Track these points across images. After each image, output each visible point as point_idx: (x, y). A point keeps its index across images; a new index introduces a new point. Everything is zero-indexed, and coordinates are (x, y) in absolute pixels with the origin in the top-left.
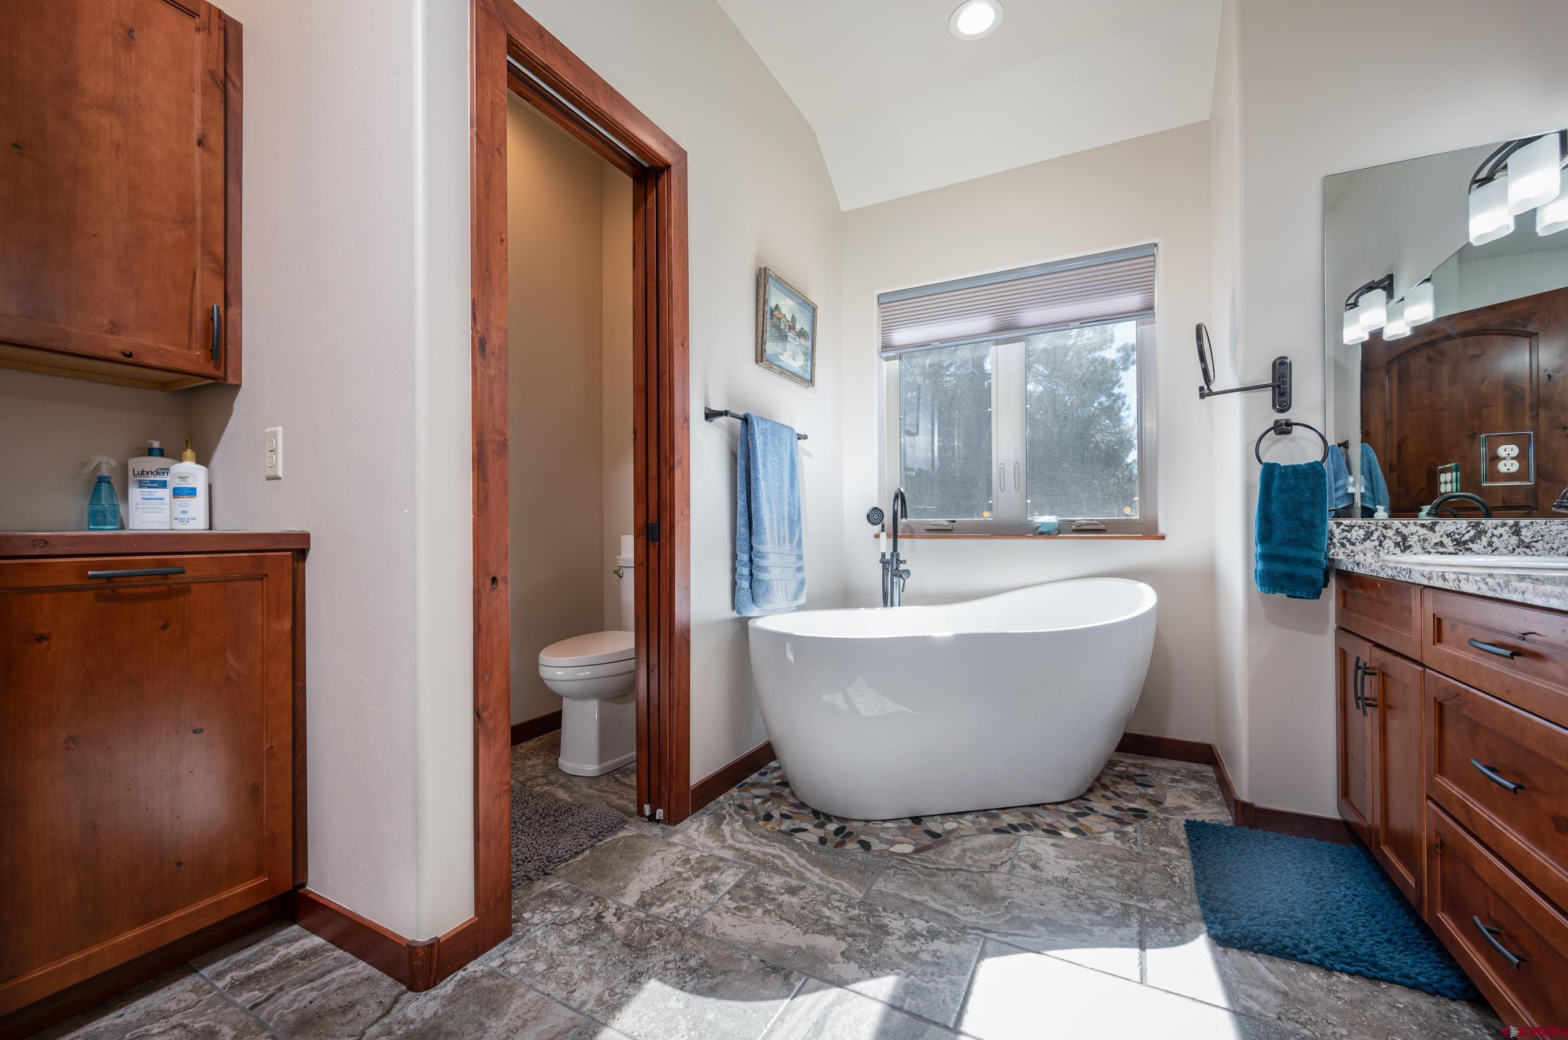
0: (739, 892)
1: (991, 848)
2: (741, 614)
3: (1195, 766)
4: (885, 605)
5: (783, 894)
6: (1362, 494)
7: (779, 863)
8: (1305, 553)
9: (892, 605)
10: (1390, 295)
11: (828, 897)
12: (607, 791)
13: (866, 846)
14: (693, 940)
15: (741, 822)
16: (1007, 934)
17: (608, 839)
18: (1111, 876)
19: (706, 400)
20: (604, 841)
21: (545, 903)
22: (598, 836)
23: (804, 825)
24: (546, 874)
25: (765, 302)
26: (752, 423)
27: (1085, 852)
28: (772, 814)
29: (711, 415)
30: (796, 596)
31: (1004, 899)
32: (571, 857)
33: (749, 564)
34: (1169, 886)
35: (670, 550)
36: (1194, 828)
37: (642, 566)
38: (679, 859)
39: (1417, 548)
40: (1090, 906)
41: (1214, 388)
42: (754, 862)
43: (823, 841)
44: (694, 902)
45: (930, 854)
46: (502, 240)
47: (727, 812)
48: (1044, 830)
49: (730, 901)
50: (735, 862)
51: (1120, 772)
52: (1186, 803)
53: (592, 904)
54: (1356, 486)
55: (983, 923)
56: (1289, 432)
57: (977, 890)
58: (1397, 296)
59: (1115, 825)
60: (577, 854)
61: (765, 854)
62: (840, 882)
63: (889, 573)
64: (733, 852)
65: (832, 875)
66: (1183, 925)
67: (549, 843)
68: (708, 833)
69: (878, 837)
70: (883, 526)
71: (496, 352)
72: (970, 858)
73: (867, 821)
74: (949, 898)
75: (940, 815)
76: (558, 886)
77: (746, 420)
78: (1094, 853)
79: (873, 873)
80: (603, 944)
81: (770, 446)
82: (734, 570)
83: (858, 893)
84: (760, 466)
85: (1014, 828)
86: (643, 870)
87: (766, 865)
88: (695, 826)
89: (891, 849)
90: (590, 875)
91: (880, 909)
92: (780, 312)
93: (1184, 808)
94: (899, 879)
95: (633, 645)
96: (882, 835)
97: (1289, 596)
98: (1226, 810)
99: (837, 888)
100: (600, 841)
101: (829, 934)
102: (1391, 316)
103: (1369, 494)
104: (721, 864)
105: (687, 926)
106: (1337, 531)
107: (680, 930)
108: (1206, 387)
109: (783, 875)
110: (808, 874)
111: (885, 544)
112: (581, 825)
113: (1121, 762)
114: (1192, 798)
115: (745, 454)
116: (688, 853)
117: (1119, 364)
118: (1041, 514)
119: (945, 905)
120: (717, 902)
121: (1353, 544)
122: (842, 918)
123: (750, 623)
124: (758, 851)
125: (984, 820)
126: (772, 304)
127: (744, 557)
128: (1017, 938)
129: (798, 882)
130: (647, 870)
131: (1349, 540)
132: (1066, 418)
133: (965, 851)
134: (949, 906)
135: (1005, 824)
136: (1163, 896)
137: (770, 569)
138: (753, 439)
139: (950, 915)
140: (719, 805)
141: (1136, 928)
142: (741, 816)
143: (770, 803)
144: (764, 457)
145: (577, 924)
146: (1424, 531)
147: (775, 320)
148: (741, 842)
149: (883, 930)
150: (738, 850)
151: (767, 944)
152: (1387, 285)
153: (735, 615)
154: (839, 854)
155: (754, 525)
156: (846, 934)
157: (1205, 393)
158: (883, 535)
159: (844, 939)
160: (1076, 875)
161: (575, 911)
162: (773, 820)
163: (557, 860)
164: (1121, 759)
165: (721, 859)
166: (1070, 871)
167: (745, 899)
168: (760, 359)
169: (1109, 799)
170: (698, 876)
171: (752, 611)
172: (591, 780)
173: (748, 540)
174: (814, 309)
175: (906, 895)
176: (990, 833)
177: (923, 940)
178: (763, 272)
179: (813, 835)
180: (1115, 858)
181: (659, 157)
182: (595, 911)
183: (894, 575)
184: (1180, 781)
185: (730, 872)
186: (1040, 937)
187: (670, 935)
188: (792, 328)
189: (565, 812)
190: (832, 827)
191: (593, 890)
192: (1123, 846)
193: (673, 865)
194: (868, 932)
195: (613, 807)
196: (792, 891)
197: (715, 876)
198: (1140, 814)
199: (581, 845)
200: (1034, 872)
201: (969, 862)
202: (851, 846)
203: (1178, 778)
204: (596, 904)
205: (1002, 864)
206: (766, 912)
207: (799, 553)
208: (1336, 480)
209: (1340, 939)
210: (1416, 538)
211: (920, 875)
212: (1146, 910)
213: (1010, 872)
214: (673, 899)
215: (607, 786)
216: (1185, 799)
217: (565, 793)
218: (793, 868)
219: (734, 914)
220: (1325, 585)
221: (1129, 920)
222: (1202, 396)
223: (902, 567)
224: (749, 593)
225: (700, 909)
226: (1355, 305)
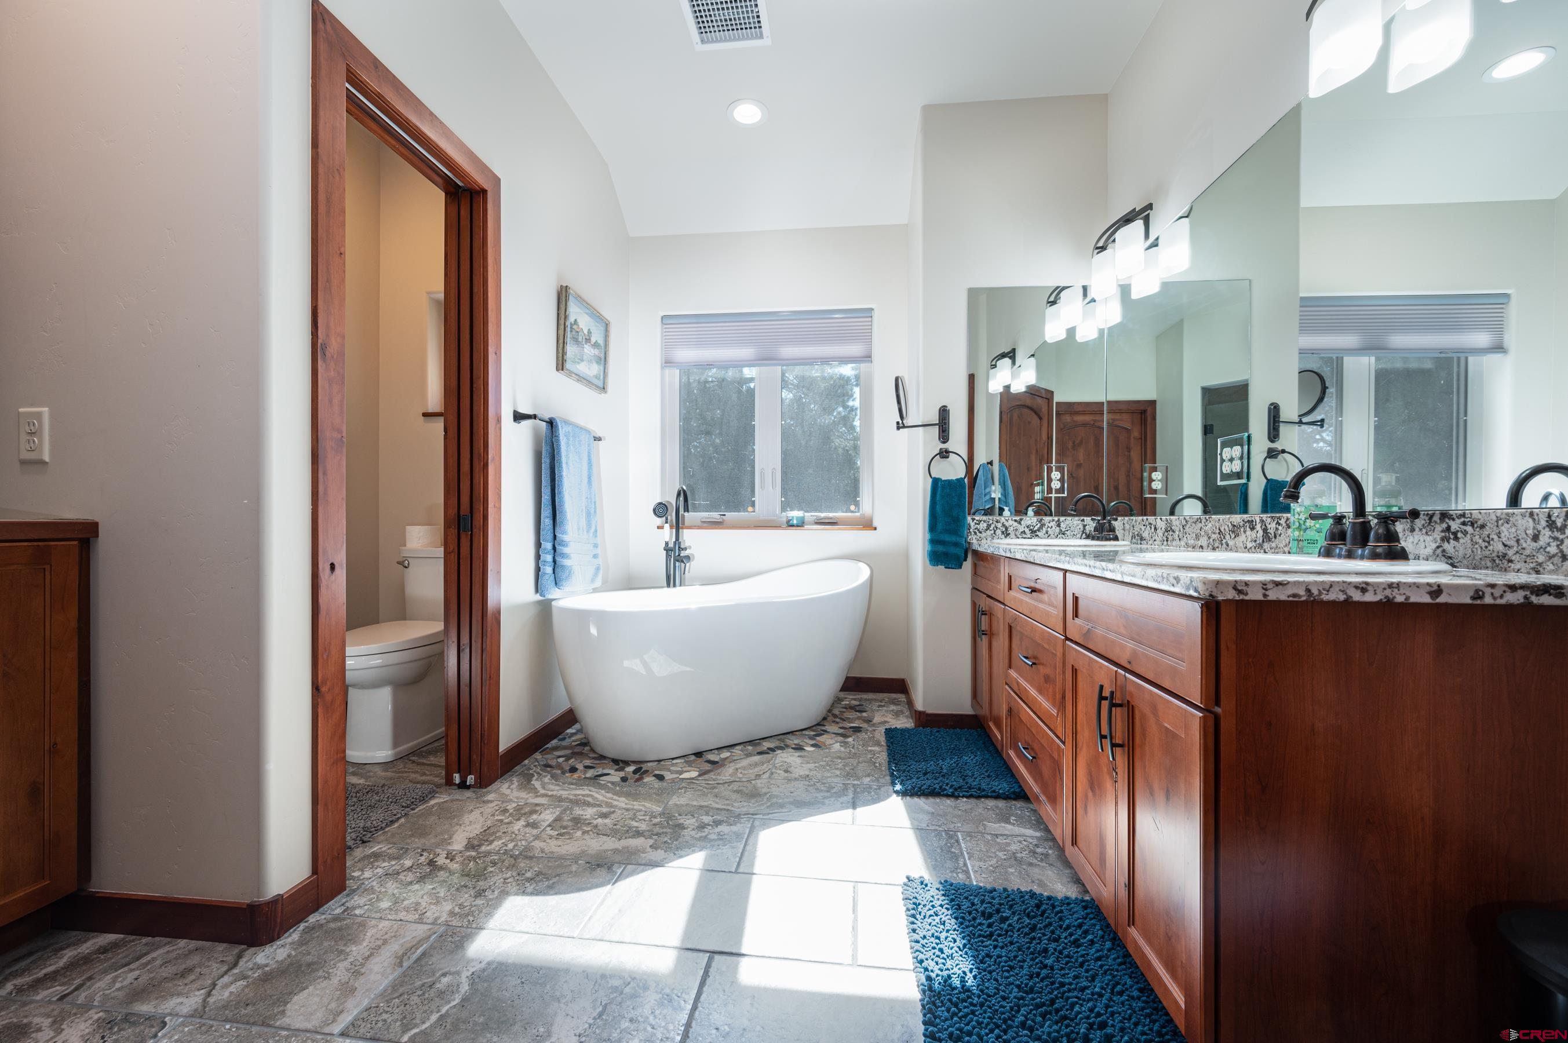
0: (559, 824)
1: (756, 765)
2: (544, 596)
3: (894, 696)
4: (668, 585)
5: (596, 819)
6: (999, 498)
7: (590, 799)
8: (953, 539)
9: (674, 586)
10: (1014, 363)
11: (634, 814)
12: (406, 772)
13: (660, 778)
14: (525, 861)
15: (549, 777)
16: (769, 814)
17: (421, 807)
18: (837, 769)
19: (515, 403)
20: (418, 809)
21: (372, 863)
22: (412, 805)
23: (606, 771)
24: (364, 842)
25: (566, 317)
26: (557, 426)
27: (821, 758)
28: (577, 767)
29: (518, 417)
30: (593, 580)
31: (766, 794)
32: (387, 825)
33: (552, 551)
34: (873, 769)
35: (483, 539)
36: (890, 733)
37: (453, 554)
38: (497, 810)
39: (1012, 535)
40: (823, 788)
41: (907, 422)
42: (567, 802)
43: (624, 779)
44: (519, 837)
45: (712, 775)
46: (341, 254)
47: (535, 771)
48: (792, 748)
49: (552, 831)
50: (550, 805)
51: (845, 704)
52: (886, 719)
53: (421, 855)
54: (996, 493)
55: (752, 811)
56: (948, 457)
57: (747, 792)
58: (1017, 364)
59: (841, 739)
60: (392, 822)
61: (575, 795)
62: (643, 803)
63: (672, 559)
64: (547, 799)
65: (636, 800)
66: (879, 789)
67: (360, 818)
68: (520, 789)
69: (669, 770)
70: (667, 519)
71: (335, 356)
72: (741, 773)
73: (659, 761)
74: (727, 800)
75: (717, 749)
76: (380, 848)
77: (551, 423)
78: (827, 757)
79: (668, 794)
80: (442, 879)
81: (572, 447)
82: (538, 557)
83: (658, 808)
84: (564, 465)
85: (772, 750)
86: (464, 823)
87: (577, 802)
88: (506, 785)
89: (681, 777)
90: (412, 835)
91: (677, 815)
92: (578, 325)
93: (886, 722)
94: (689, 794)
95: (442, 628)
96: (672, 768)
97: (946, 568)
98: (911, 720)
99: (641, 808)
100: (413, 809)
101: (638, 837)
102: (1014, 376)
103: (1003, 499)
104: (538, 808)
105: (517, 853)
106: (972, 524)
107: (511, 857)
108: (901, 422)
109: (595, 807)
110: (615, 803)
111: (667, 534)
112: (390, 800)
113: (846, 698)
114: (890, 715)
115: (550, 454)
116: (504, 805)
117: (853, 381)
118: (792, 510)
119: (724, 805)
120: (540, 833)
121: (981, 533)
122: (648, 825)
123: (553, 603)
124: (568, 794)
125: (750, 748)
126: (571, 319)
127: (547, 545)
128: (775, 815)
129: (608, 809)
130: (468, 823)
131: (978, 530)
132: (811, 434)
133: (737, 769)
134: (728, 805)
135: (765, 748)
136: (868, 775)
137: (572, 555)
138: (558, 441)
139: (728, 810)
140: (524, 768)
141: (851, 795)
142: (548, 772)
143: (573, 760)
144: (567, 456)
145: (411, 871)
146: (1016, 524)
147: (574, 333)
148: (552, 791)
149: (682, 827)
150: (552, 796)
151: (590, 852)
152: (1011, 355)
153: (538, 597)
154: (639, 786)
155: (558, 518)
156: (652, 834)
157: (900, 426)
158: (667, 526)
159: (651, 838)
160: (814, 772)
161: (405, 862)
162: (578, 771)
163: (373, 829)
164: (846, 696)
165: (537, 805)
166: (811, 770)
167: (565, 828)
168: (561, 368)
169: (837, 723)
170: (519, 819)
171: (553, 593)
172: (386, 765)
173: (552, 531)
174: (607, 325)
175: (695, 803)
176: (754, 755)
177: (710, 828)
178: (564, 289)
179: (615, 776)
180: (840, 758)
181: (476, 182)
182: (426, 859)
183: (676, 560)
184: (884, 706)
185: (548, 812)
186: (790, 811)
187: (503, 861)
188: (588, 340)
189: (367, 793)
190: (631, 769)
191: (419, 845)
192: (845, 750)
193: (493, 815)
194: (669, 830)
195: (418, 783)
196: (604, 816)
197: (535, 817)
198: (857, 730)
199: (395, 815)
200: (786, 775)
201: (741, 776)
202: (648, 779)
203: (883, 704)
204: (425, 854)
205: (764, 773)
206: (584, 833)
207: (595, 542)
208: (985, 488)
209: (964, 780)
210: (1012, 528)
211: (704, 790)
212: (858, 785)
213: (770, 777)
214: (500, 838)
215: (405, 768)
216: (886, 716)
217: (360, 779)
218: (602, 801)
219: (557, 838)
220: (965, 560)
221: (847, 792)
222: (898, 428)
223: (683, 554)
224: (552, 578)
225: (526, 840)
226: (995, 366)
